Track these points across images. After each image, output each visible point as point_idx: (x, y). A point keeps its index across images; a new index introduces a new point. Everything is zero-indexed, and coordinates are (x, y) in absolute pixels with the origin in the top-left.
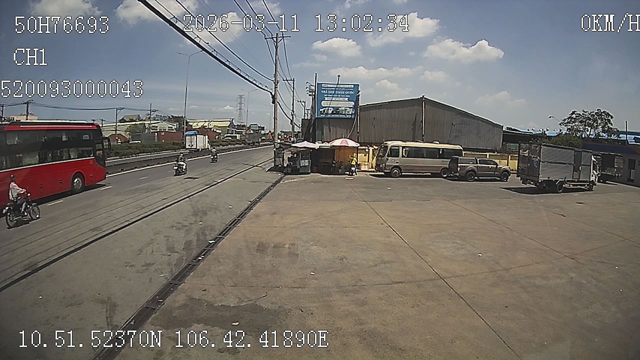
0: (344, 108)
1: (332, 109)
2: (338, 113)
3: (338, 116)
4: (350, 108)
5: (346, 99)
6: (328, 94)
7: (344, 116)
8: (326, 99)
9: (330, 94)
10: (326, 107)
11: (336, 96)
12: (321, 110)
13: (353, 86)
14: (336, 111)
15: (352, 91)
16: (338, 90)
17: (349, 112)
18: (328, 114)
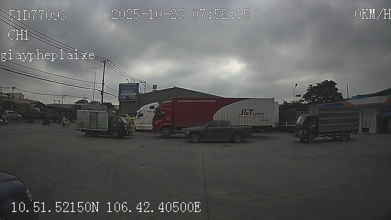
0: (131, 96)
1: (125, 97)
2: (128, 99)
4: (134, 96)
5: (133, 91)
6: (124, 89)
7: (131, 100)
8: (123, 91)
10: (122, 96)
11: (128, 90)
12: (120, 98)
13: (136, 84)
14: (128, 97)
15: (136, 87)
16: (129, 87)
17: (133, 98)
18: (123, 100)
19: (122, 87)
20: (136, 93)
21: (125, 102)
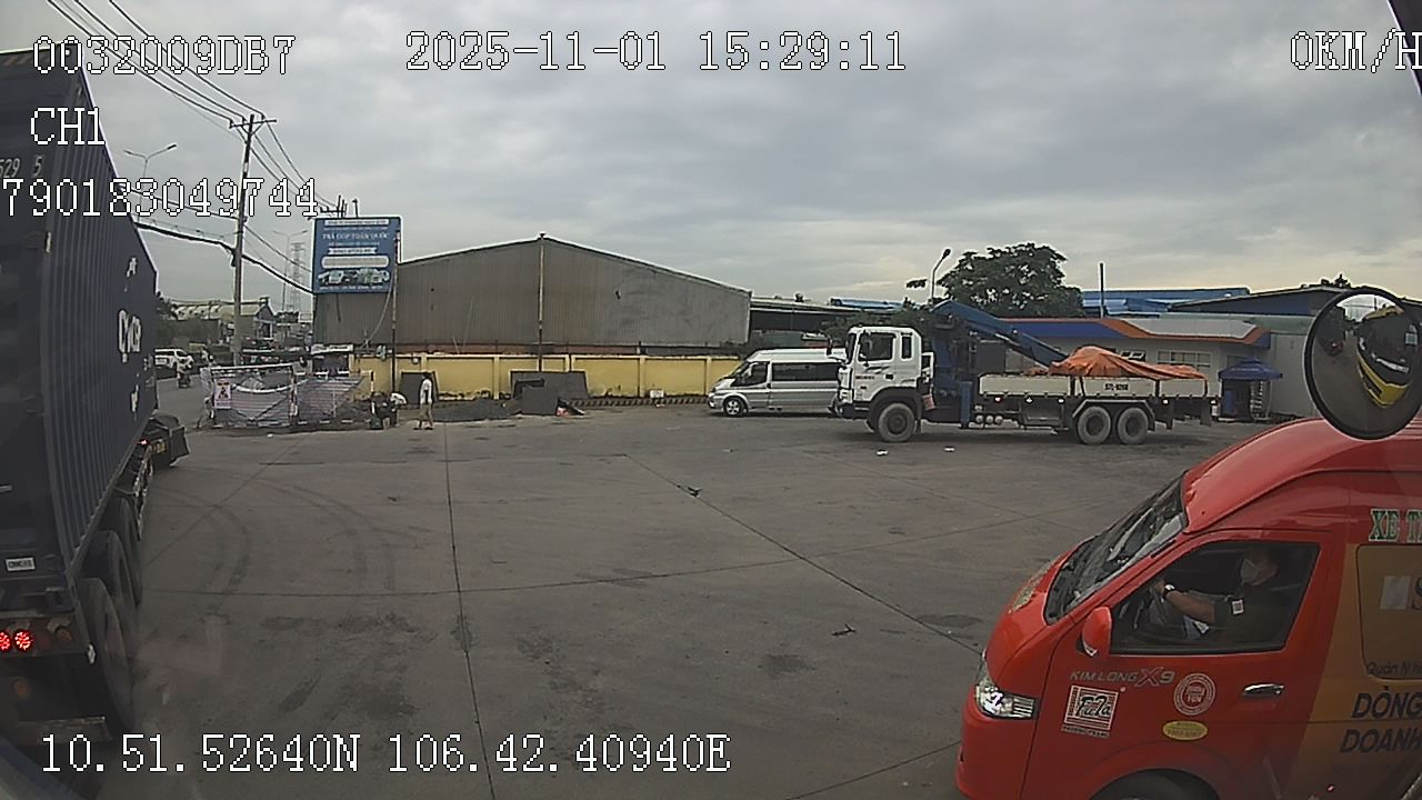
0: (366, 270)
1: (342, 272)
2: (354, 282)
3: (354, 288)
4: (379, 269)
5: (373, 250)
6: (335, 241)
7: (367, 287)
8: (332, 251)
9: (341, 241)
10: (327, 270)
11: (350, 244)
12: (320, 276)
13: (387, 222)
14: (351, 275)
15: (386, 232)
16: (355, 232)
17: (376, 278)
18: (335, 285)
19: (326, 232)
20: (386, 257)
21: (340, 296)
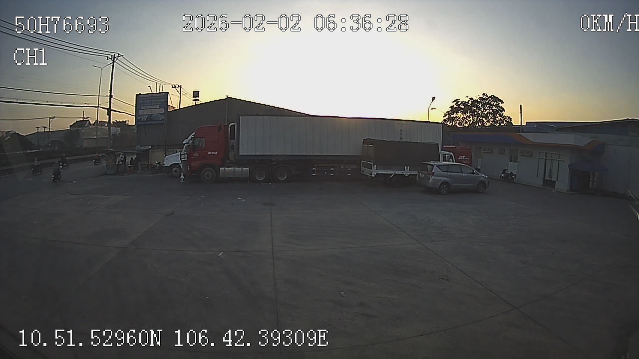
0: (156, 115)
1: (146, 116)
2: (151, 120)
3: (150, 122)
4: (160, 114)
5: (158, 107)
6: (144, 103)
7: (155, 122)
8: (143, 107)
9: (146, 103)
10: (141, 115)
11: (150, 104)
12: (139, 118)
13: (164, 94)
14: (150, 117)
15: (163, 98)
16: (152, 99)
17: (159, 118)
18: (143, 121)
19: (142, 100)
20: (163, 109)
21: (146, 126)
